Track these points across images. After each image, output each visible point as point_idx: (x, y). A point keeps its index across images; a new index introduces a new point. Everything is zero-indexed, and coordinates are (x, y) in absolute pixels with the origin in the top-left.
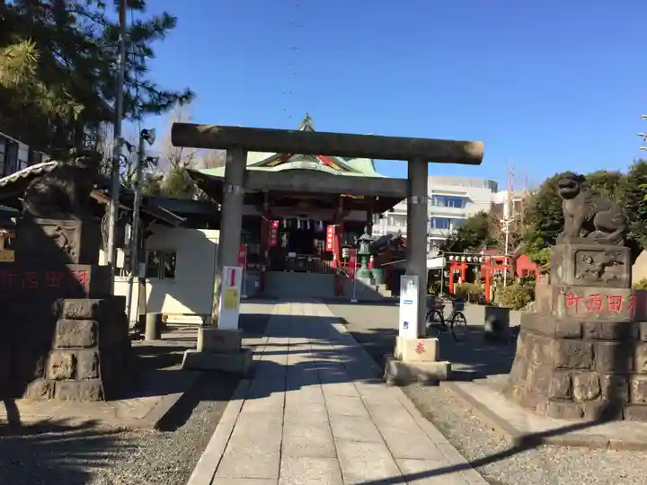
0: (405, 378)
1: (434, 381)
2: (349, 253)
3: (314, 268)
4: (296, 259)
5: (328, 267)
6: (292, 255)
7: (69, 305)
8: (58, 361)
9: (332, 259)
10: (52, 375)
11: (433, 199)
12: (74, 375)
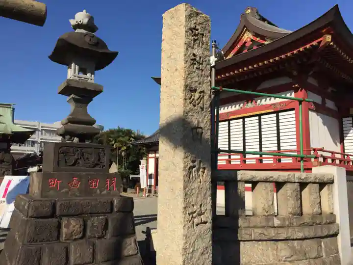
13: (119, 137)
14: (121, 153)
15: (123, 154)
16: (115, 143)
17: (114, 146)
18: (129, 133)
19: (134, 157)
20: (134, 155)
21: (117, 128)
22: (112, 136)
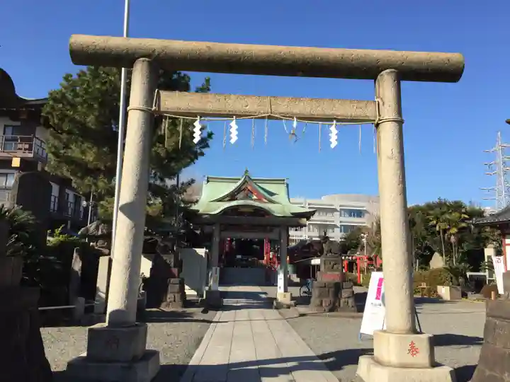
0: (279, 306)
1: (289, 307)
2: (273, 256)
3: (253, 265)
4: (241, 260)
5: (262, 265)
6: (239, 257)
7: (172, 280)
8: (170, 297)
9: (263, 259)
10: (168, 300)
11: (340, 212)
12: (174, 301)
13: (443, 213)
14: (449, 239)
15: (453, 239)
16: (437, 223)
17: (437, 228)
18: (457, 206)
19: (471, 244)
20: (471, 242)
21: (438, 201)
22: (431, 212)
